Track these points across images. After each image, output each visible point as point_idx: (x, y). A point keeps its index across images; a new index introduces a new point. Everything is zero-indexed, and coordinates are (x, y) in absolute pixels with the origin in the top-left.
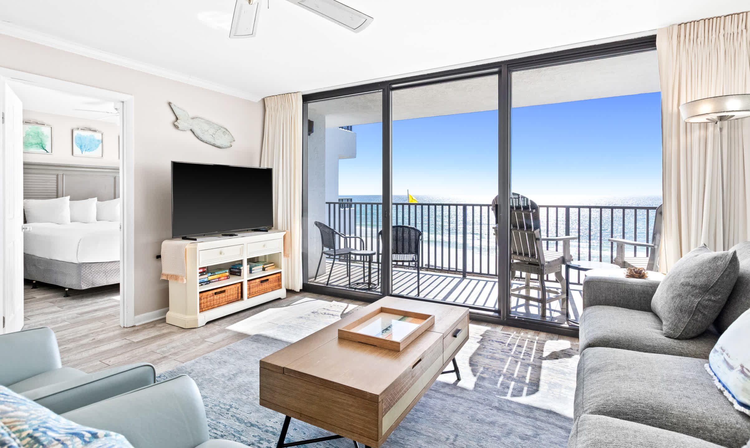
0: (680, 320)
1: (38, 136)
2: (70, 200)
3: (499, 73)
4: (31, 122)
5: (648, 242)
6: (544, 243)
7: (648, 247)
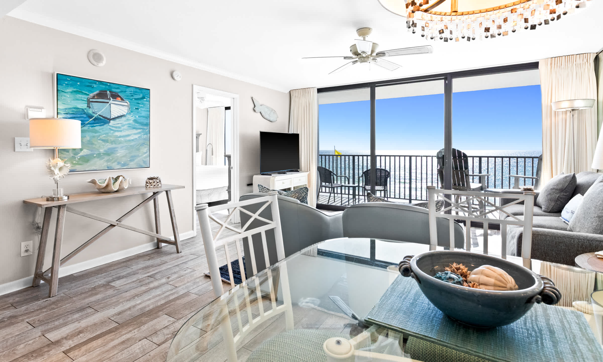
0: (550, 204)
3: (445, 79)
5: (533, 176)
6: (471, 178)
7: (533, 178)
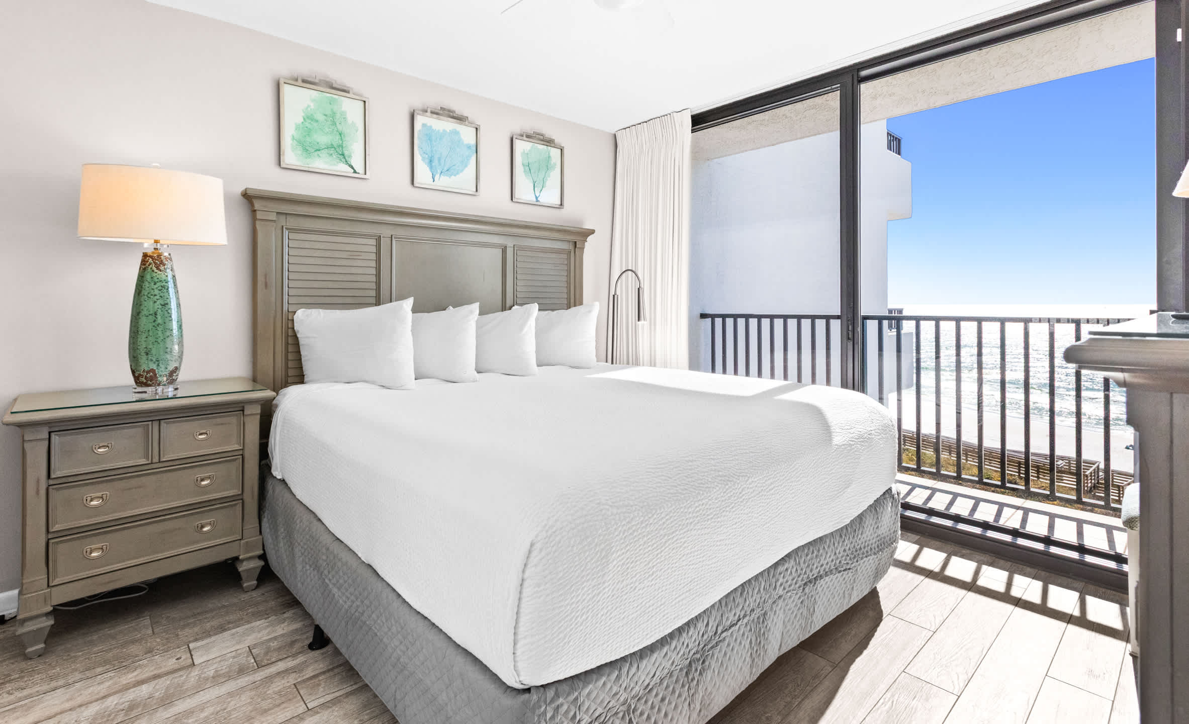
1: (334, 124)
2: (415, 310)
4: (317, 81)
